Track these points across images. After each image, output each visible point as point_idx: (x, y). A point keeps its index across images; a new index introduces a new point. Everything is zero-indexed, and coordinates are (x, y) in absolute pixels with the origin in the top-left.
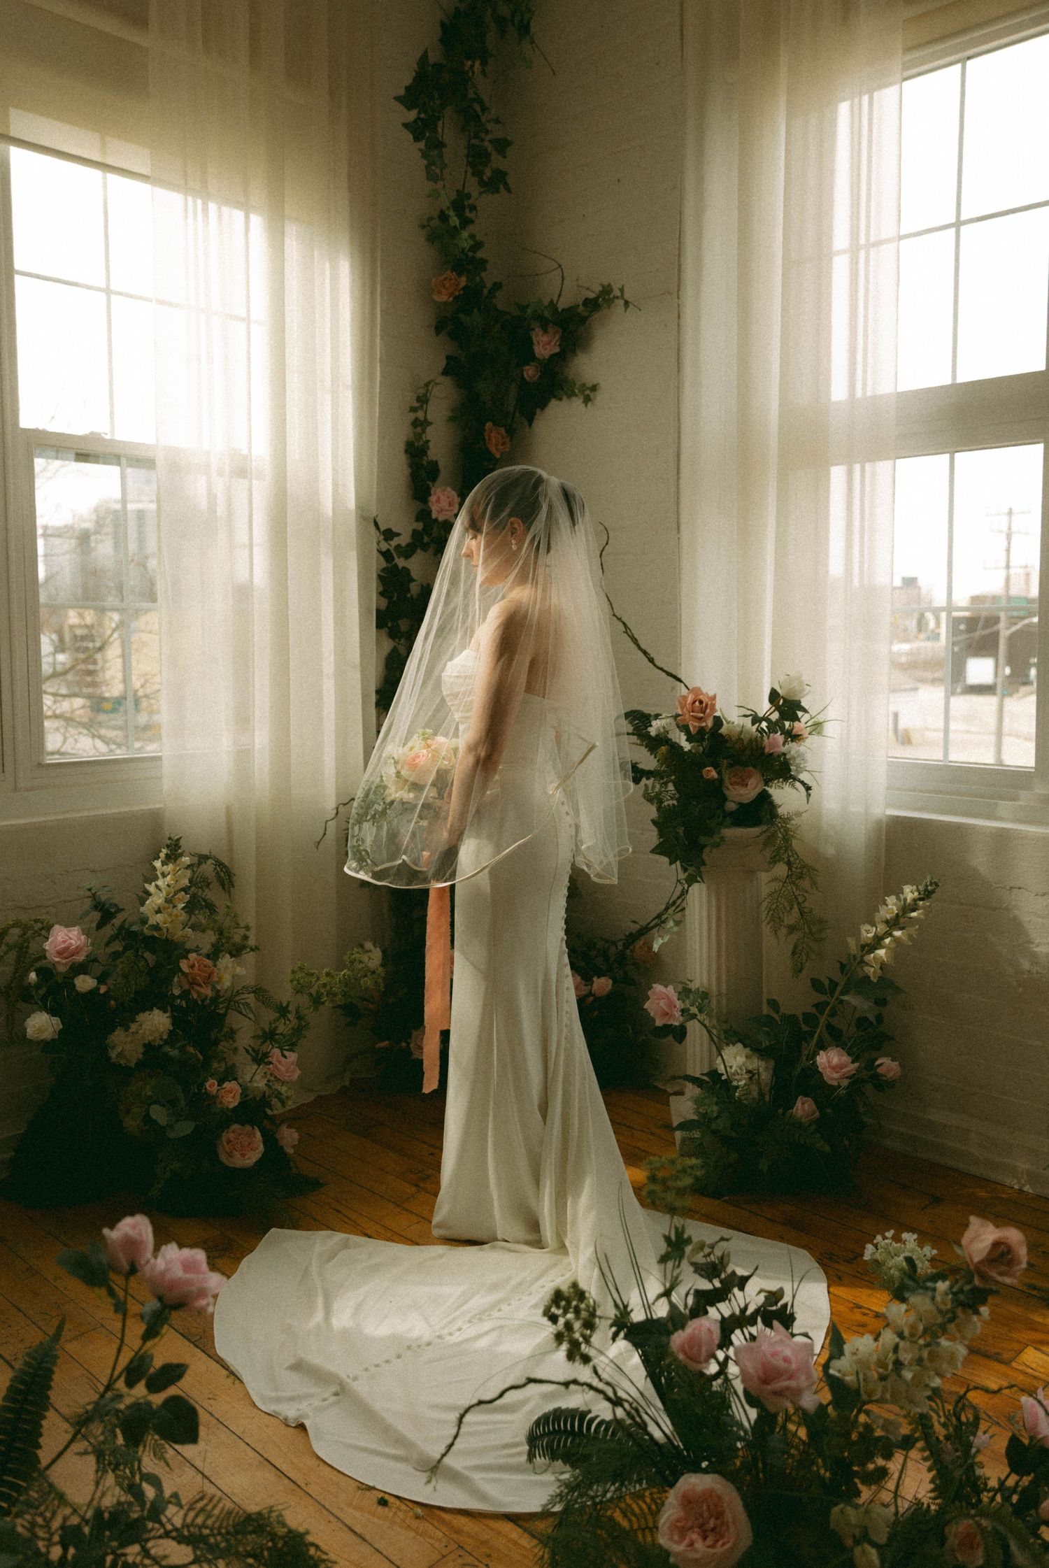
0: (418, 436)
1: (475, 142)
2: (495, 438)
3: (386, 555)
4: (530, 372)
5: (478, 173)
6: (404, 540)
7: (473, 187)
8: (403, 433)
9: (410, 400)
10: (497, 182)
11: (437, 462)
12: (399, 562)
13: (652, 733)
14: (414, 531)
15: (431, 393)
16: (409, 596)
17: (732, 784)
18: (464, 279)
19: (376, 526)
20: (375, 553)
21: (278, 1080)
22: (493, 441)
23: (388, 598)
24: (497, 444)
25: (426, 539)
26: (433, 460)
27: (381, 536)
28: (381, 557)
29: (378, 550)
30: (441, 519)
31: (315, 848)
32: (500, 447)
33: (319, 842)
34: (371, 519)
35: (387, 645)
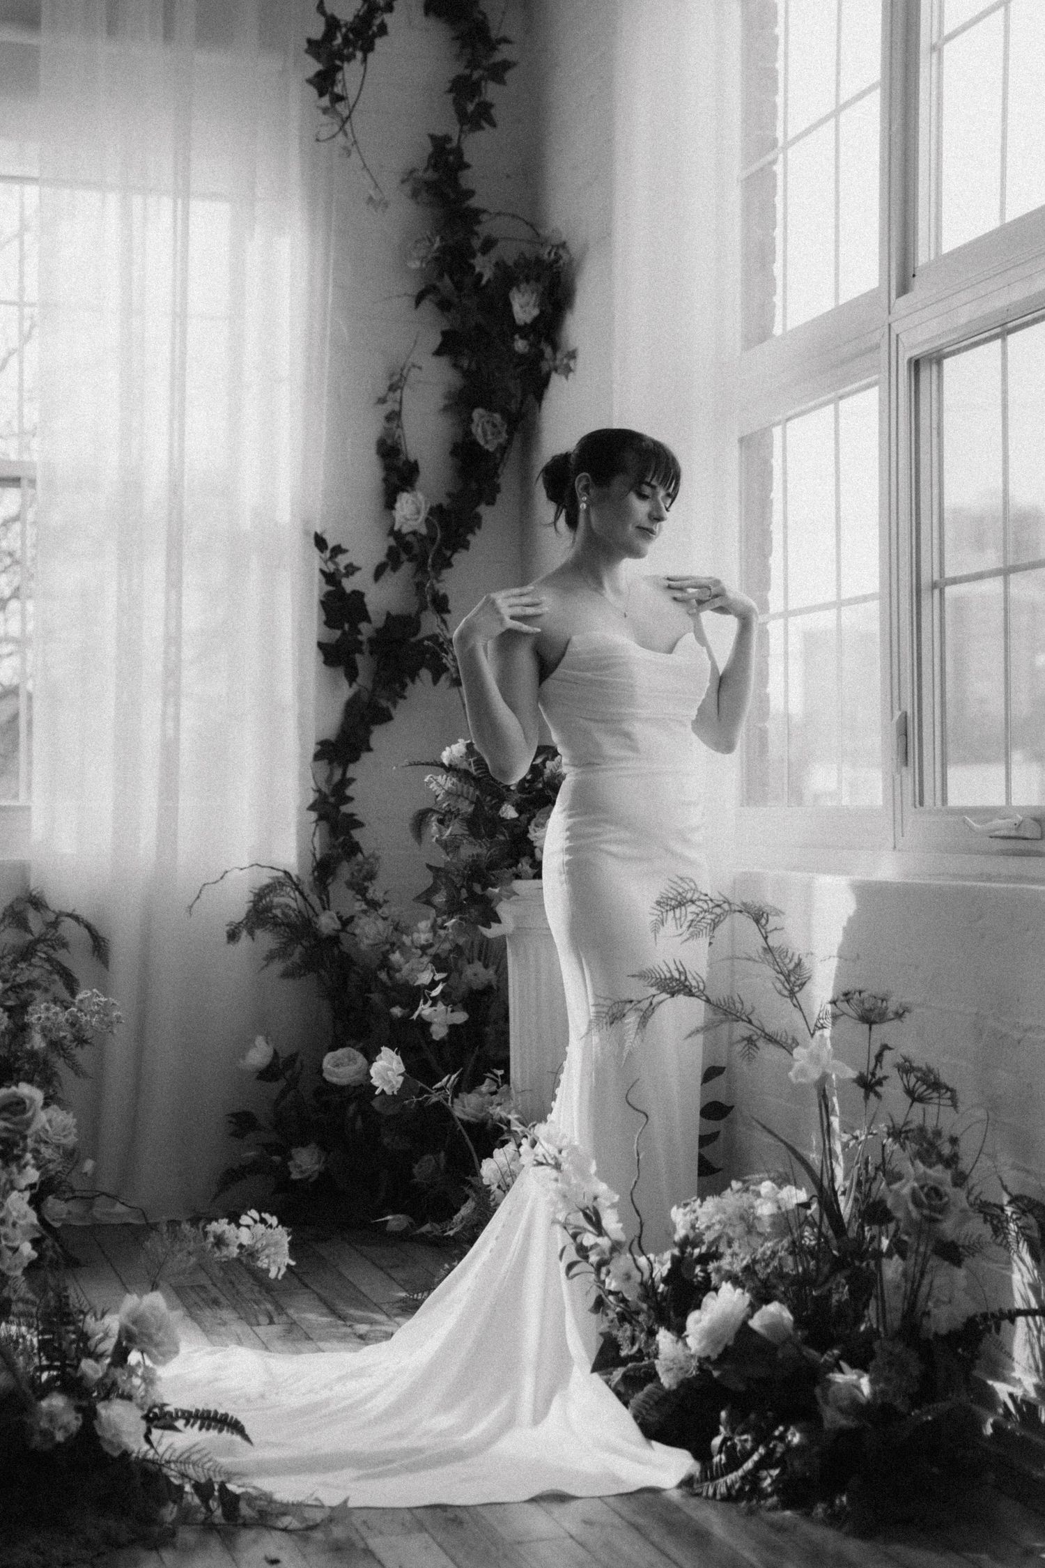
0: (389, 433)
3: (331, 577)
4: (520, 342)
5: (461, 110)
6: (367, 557)
7: (454, 127)
9: (379, 388)
10: (481, 117)
11: (416, 463)
12: (349, 585)
13: (446, 761)
14: (391, 548)
15: (405, 379)
16: (363, 626)
17: (536, 826)
18: (438, 239)
19: (320, 542)
20: (317, 572)
21: (46, 1142)
22: (480, 430)
23: (338, 628)
24: (485, 434)
25: (404, 557)
26: (412, 459)
27: (328, 554)
28: (324, 580)
29: (322, 572)
30: (405, 530)
31: (188, 914)
32: (490, 437)
33: (191, 907)
34: (313, 533)
35: (346, 690)
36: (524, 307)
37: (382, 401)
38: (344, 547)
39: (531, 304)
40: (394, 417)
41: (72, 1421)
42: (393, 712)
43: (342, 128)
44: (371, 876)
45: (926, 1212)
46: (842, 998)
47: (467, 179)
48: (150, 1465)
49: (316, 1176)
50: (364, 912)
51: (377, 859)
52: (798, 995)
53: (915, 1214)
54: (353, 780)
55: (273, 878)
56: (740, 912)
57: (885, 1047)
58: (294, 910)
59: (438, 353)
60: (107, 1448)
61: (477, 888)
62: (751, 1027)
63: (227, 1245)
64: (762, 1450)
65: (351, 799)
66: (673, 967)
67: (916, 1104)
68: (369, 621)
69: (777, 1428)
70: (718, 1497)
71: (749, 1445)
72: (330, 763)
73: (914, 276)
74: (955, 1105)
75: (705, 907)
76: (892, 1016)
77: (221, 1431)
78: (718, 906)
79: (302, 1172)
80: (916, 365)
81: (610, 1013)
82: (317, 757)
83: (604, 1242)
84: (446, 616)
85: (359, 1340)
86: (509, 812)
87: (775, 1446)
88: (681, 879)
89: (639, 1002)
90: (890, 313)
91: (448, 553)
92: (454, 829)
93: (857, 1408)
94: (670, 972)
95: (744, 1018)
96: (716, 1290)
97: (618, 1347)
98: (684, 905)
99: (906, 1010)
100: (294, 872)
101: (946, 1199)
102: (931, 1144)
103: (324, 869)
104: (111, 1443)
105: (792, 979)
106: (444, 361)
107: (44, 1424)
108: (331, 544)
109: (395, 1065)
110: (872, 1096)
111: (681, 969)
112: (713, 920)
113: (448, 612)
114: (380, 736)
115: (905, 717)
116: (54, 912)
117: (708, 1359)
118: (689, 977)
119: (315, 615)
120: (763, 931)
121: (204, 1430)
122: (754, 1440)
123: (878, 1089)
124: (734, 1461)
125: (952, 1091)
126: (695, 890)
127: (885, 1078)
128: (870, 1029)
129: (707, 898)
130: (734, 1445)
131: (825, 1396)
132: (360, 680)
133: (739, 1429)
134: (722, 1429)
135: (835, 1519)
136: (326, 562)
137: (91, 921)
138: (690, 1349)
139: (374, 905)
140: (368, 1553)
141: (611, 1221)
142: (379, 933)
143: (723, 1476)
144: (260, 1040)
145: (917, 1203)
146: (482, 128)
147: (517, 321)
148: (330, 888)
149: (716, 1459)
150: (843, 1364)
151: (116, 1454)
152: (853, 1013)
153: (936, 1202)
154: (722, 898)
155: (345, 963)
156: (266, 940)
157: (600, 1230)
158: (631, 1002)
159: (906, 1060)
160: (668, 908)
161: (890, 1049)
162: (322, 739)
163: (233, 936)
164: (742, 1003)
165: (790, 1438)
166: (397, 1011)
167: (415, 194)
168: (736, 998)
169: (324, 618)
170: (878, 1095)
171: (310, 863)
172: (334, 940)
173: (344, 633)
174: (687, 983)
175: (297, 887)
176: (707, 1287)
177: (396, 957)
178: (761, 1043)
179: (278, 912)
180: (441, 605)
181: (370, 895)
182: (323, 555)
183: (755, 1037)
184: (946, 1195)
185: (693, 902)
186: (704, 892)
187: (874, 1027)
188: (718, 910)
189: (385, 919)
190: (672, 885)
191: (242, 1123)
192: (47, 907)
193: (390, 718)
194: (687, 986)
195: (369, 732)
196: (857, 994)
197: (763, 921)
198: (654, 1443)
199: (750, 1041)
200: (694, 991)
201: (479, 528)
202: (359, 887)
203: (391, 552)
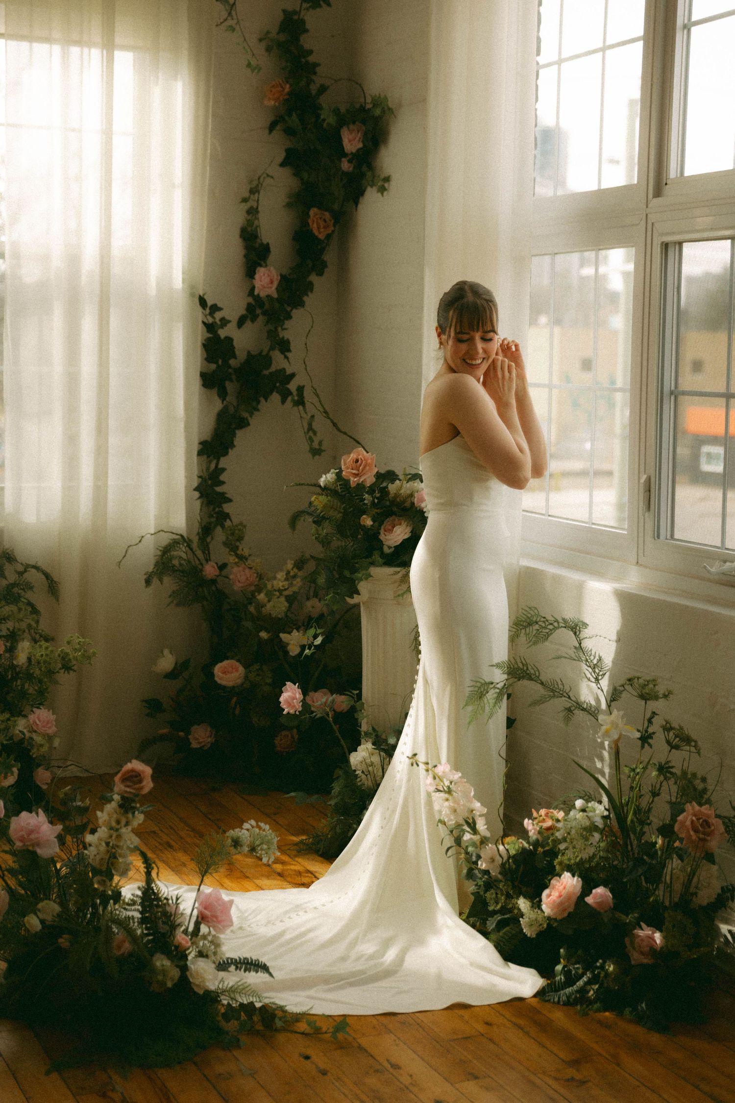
0: (250, 223)
3: (210, 327)
4: (345, 165)
8: (239, 218)
9: (243, 192)
11: (268, 244)
12: (222, 333)
13: (322, 484)
14: (249, 304)
15: (262, 185)
16: (232, 362)
17: (385, 531)
18: (288, 86)
19: (202, 302)
20: (200, 325)
21: (35, 732)
22: (315, 225)
23: (214, 363)
24: (319, 228)
25: (258, 311)
26: (265, 242)
27: (208, 311)
28: (205, 329)
29: (203, 322)
30: (263, 294)
31: (118, 567)
32: (322, 230)
33: (120, 562)
34: (198, 296)
35: (218, 405)
36: (351, 141)
37: (245, 200)
38: (219, 305)
39: (357, 139)
40: (253, 212)
41: (175, 973)
42: (251, 422)
43: (230, 14)
44: (240, 539)
45: (701, 836)
46: (628, 682)
47: (307, 41)
48: (212, 994)
49: (209, 745)
50: (236, 563)
51: (245, 527)
52: (600, 681)
53: (694, 836)
54: (224, 470)
55: (172, 540)
56: (565, 627)
57: (654, 713)
58: (185, 560)
59: (282, 165)
60: (196, 989)
61: (347, 573)
62: (570, 701)
63: (241, 846)
64: (589, 974)
65: (223, 483)
66: (518, 660)
67: (673, 750)
68: (236, 358)
69: (597, 961)
70: (562, 1003)
71: (580, 971)
72: (208, 457)
73: (666, 184)
74: (699, 753)
75: (543, 625)
76: (661, 696)
77: (257, 972)
78: (551, 624)
79: (199, 743)
80: (666, 246)
81: (479, 691)
82: (200, 453)
83: (476, 838)
84: (288, 354)
85: (279, 878)
86: (367, 521)
87: (599, 973)
88: (530, 608)
89: (498, 683)
90: (647, 207)
91: (289, 309)
92: (327, 529)
93: (653, 951)
94: (516, 663)
95: (565, 694)
96: (560, 876)
97: (485, 904)
98: (531, 625)
99: (670, 693)
100: (185, 535)
101: (713, 828)
102: (691, 782)
103: (206, 531)
104: (198, 986)
105: (597, 671)
106: (287, 172)
107: (160, 978)
108: (209, 303)
109: (297, 696)
110: (646, 745)
111: (524, 662)
112: (547, 633)
113: (289, 351)
114: (241, 437)
115: (649, 479)
116: (22, 564)
117: (555, 920)
118: (530, 668)
119: (199, 352)
120: (578, 639)
121: (247, 972)
122: (583, 969)
123: (650, 741)
124: (570, 980)
125: (696, 742)
126: (538, 615)
127: (654, 733)
128: (646, 703)
129: (545, 620)
130: (570, 971)
131: (632, 943)
132: (228, 399)
133: (573, 960)
134: (562, 960)
135: (639, 1019)
136: (206, 316)
137: (48, 570)
138: (544, 913)
139: (242, 558)
140: (361, 1048)
141: (481, 825)
142: (247, 579)
143: (563, 989)
144: (166, 652)
145: (696, 831)
146: (321, 6)
147: (346, 151)
148: (211, 546)
149: (558, 978)
150: (643, 924)
151: (201, 992)
152: (636, 694)
153: (708, 830)
154: (553, 619)
155: (220, 596)
156: (169, 583)
157: (474, 831)
158: (492, 683)
159: (667, 722)
160: (521, 627)
161: (657, 714)
162: (202, 440)
163: (148, 582)
164: (563, 684)
165: (607, 967)
166: (264, 635)
167: (268, 49)
168: (560, 683)
169: (205, 356)
170: (650, 745)
171: (196, 527)
172: (213, 581)
173: (218, 366)
174: (528, 672)
175: (189, 546)
176: (553, 873)
177: (261, 597)
178: (576, 712)
179: (176, 562)
180: (284, 347)
181: (239, 552)
182: (204, 312)
183: (572, 709)
184: (713, 824)
185: (537, 623)
186: (544, 616)
187: (648, 702)
188: (551, 627)
189: (251, 568)
190: (525, 613)
191: (153, 706)
192: (17, 561)
193: (249, 424)
194: (528, 674)
195: (234, 435)
196: (636, 680)
197: (578, 633)
198: (510, 964)
199: (569, 710)
200: (533, 677)
201: (312, 292)
202: (232, 546)
203: (250, 308)
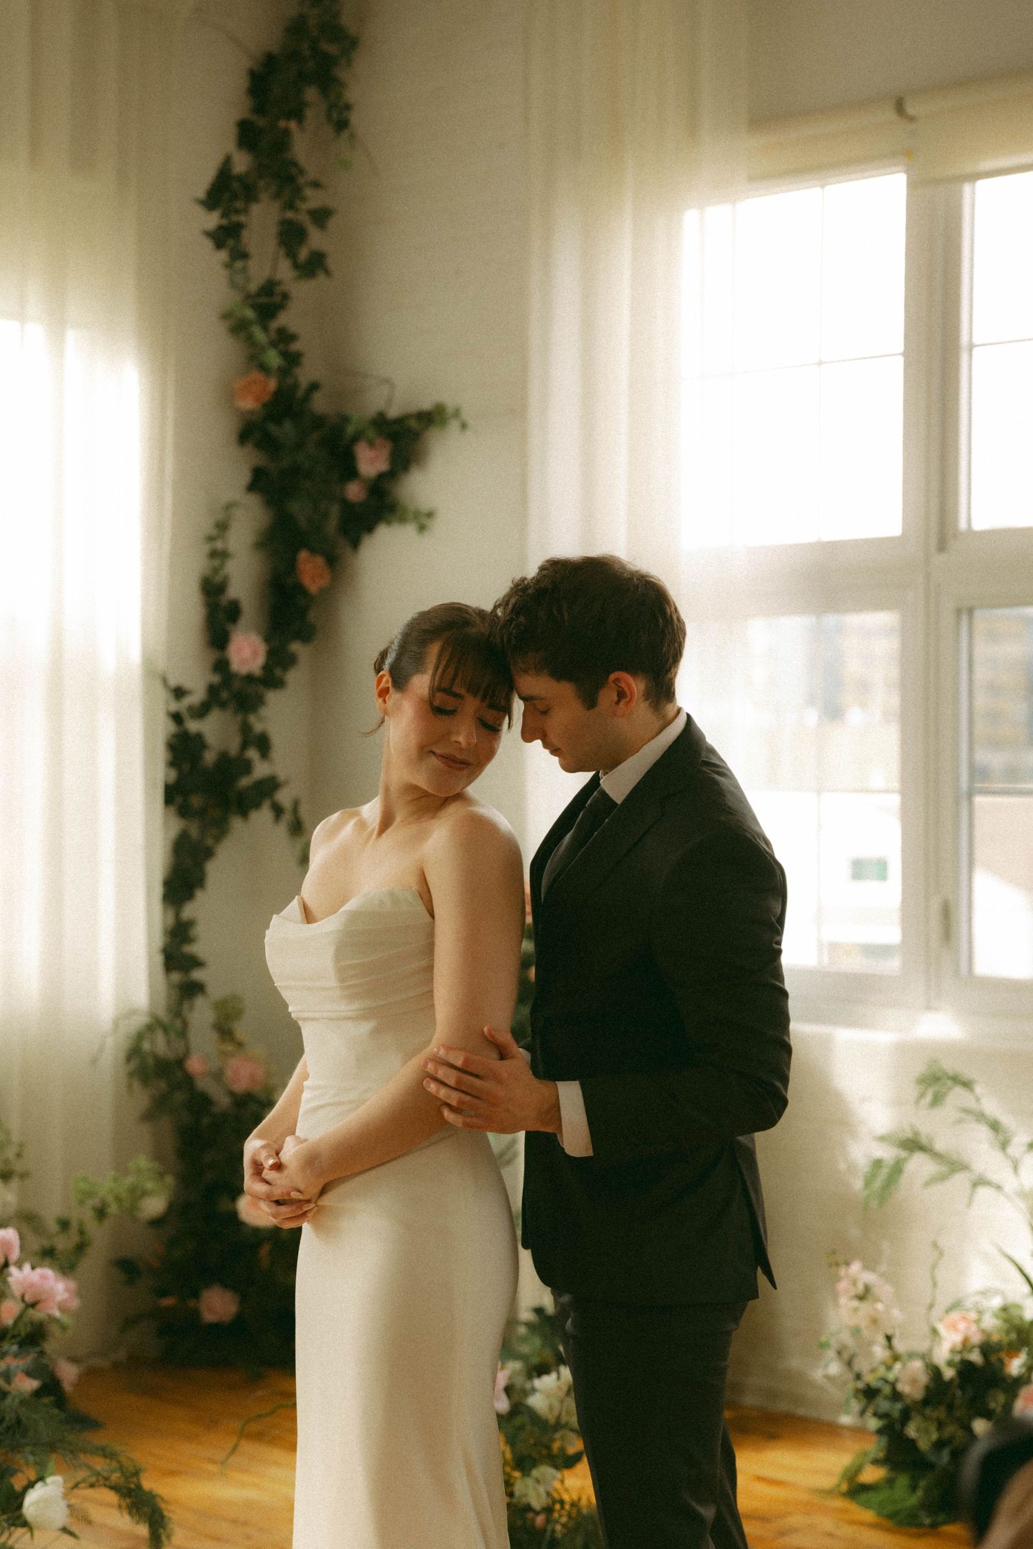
0: (216, 571)
1: (290, 215)
2: (310, 569)
3: (177, 718)
4: (354, 491)
5: (292, 254)
6: (197, 696)
7: (285, 272)
8: (197, 565)
9: (208, 527)
10: (314, 266)
11: (237, 602)
12: (192, 725)
14: (213, 687)
15: (230, 517)
18: (273, 382)
19: (164, 682)
20: (163, 714)
22: (306, 574)
23: (180, 769)
24: (311, 577)
25: (225, 695)
26: (234, 599)
27: (172, 695)
28: (170, 721)
29: (167, 711)
30: (241, 672)
32: (316, 580)
35: (176, 825)
36: (370, 461)
37: (211, 539)
38: (185, 686)
40: (219, 555)
42: (216, 851)
44: (236, 1019)
47: (288, 320)
49: (234, 1316)
50: (233, 1054)
51: (241, 1000)
54: (192, 921)
55: (144, 1025)
59: (249, 489)
65: (194, 940)
72: (173, 904)
79: (217, 1314)
84: (269, 755)
90: (929, 564)
91: (265, 691)
106: (254, 499)
108: (172, 685)
113: (270, 750)
119: (160, 755)
136: (170, 702)
139: (239, 1045)
142: (250, 1076)
146: (314, 277)
147: (360, 473)
160: (927, 1084)
173: (183, 773)
174: (921, 1142)
175: (166, 1032)
178: (981, 1188)
180: (264, 744)
181: (234, 1037)
182: (168, 697)
183: (977, 1184)
189: (252, 1060)
193: (216, 854)
194: (921, 1145)
202: (224, 1031)
203: (213, 690)
